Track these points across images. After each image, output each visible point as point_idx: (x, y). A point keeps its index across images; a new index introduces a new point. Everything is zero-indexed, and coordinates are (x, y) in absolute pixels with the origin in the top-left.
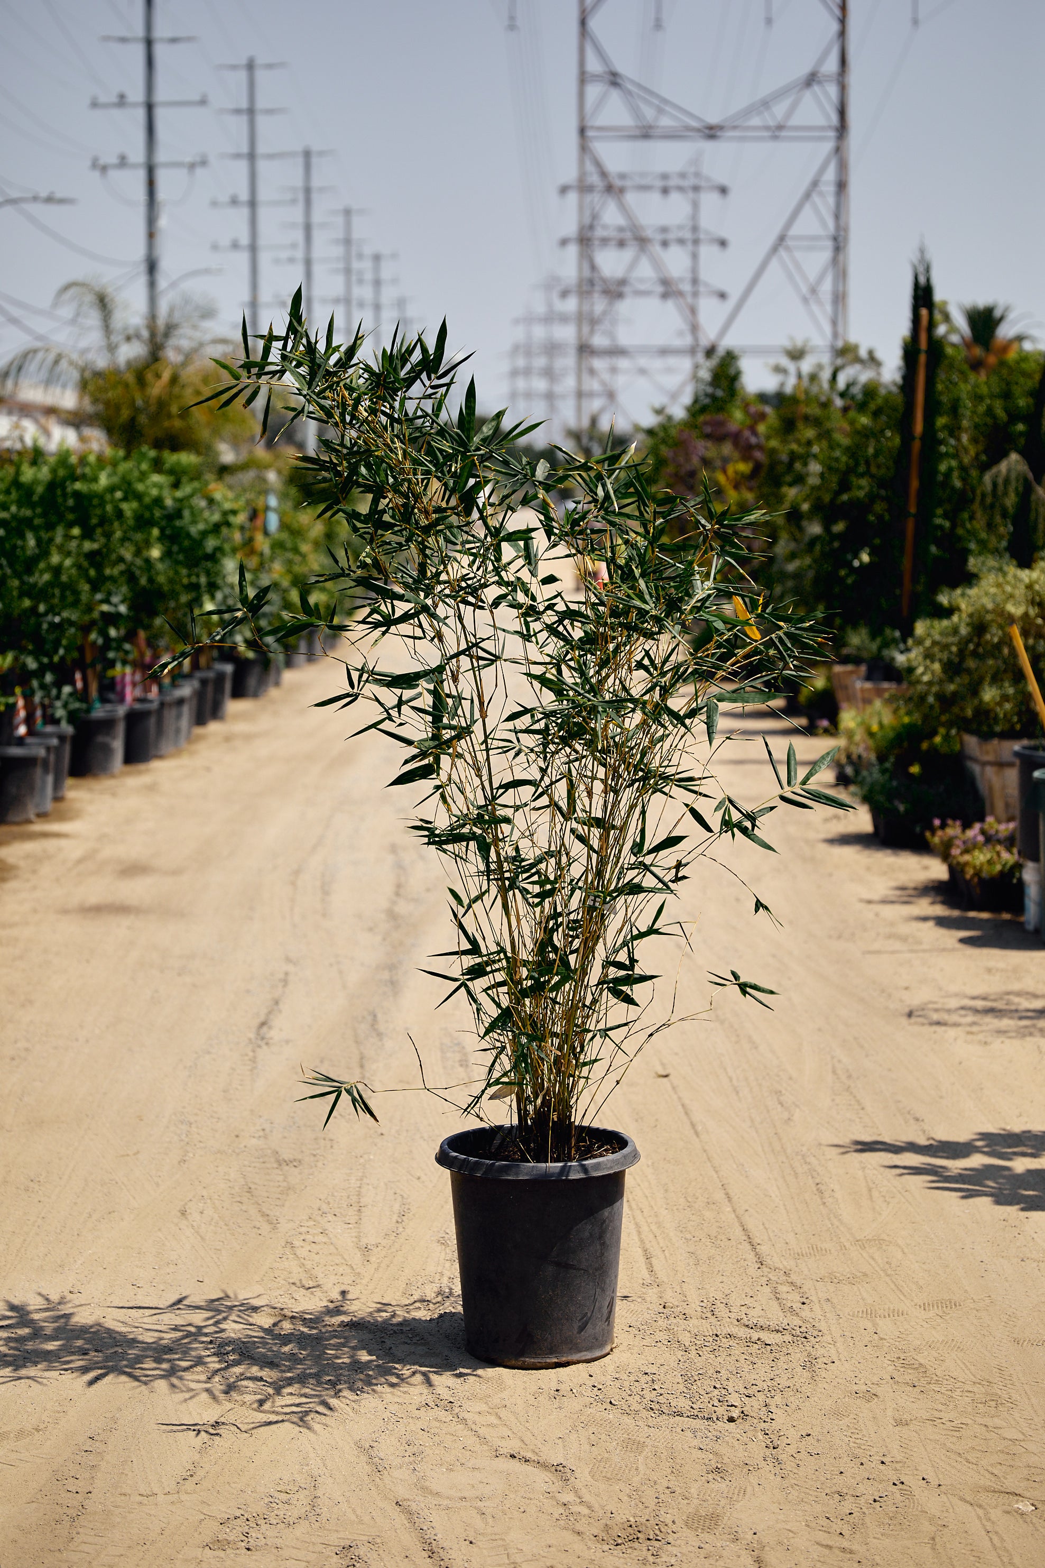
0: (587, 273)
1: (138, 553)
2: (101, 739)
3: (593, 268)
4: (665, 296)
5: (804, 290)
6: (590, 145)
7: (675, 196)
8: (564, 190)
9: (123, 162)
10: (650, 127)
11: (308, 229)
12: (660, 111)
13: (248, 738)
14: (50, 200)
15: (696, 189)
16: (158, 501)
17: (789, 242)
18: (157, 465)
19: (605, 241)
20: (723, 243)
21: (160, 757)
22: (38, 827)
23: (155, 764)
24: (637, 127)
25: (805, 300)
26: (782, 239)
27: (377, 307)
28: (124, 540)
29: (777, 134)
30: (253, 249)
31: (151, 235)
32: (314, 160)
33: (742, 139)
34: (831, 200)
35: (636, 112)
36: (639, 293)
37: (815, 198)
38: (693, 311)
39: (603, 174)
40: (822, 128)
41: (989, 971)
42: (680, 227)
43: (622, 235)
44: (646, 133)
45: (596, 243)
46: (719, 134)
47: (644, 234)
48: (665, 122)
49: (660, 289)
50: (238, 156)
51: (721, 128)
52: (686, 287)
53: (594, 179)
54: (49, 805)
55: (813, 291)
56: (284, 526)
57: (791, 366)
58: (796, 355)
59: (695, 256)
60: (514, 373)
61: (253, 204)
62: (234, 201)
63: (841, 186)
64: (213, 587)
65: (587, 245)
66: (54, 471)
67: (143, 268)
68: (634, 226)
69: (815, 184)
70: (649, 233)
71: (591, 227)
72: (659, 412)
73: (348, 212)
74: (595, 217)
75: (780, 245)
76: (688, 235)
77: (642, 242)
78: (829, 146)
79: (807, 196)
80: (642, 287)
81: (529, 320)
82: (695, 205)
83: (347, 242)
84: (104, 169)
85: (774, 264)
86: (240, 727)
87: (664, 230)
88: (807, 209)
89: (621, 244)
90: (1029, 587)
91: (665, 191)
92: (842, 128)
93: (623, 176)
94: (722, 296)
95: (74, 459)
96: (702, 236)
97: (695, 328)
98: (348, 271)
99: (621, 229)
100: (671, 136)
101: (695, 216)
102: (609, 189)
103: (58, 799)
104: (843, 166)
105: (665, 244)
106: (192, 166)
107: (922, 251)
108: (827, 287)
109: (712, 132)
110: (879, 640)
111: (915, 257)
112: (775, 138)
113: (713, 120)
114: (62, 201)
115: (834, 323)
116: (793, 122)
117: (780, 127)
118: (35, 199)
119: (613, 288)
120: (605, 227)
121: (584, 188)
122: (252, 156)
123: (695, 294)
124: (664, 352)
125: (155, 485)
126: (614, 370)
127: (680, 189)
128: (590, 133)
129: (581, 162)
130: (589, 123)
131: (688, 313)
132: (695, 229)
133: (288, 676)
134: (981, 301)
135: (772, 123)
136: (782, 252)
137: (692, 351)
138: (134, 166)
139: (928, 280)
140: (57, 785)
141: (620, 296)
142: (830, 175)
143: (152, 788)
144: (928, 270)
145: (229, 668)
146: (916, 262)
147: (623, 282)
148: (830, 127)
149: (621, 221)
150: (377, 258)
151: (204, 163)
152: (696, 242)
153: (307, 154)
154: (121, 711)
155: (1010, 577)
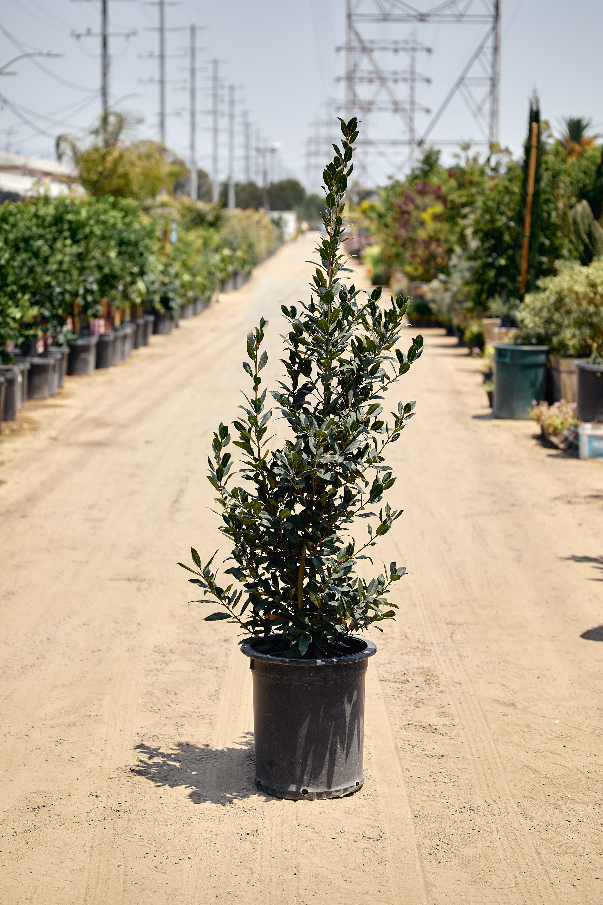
0: (352, 98)
1: (103, 254)
2: (83, 356)
3: (355, 95)
4: (396, 110)
5: (474, 108)
6: (354, 24)
7: (402, 54)
8: (338, 49)
9: (89, 32)
10: (388, 14)
11: (193, 71)
12: (394, 5)
13: (162, 357)
14: (49, 55)
15: (414, 49)
16: (114, 226)
17: (466, 81)
18: (114, 206)
19: (361, 79)
20: (428, 81)
21: (114, 365)
22: (50, 402)
23: (112, 370)
24: (380, 14)
25: (475, 115)
26: (461, 80)
27: (232, 116)
28: (96, 246)
29: (460, 19)
30: (162, 82)
31: (105, 74)
32: (198, 32)
33: (440, 22)
34: (490, 57)
35: (380, 6)
36: (381, 109)
37: (481, 56)
38: (411, 119)
39: (361, 41)
40: (485, 16)
41: (559, 479)
42: (404, 71)
43: (371, 76)
44: (385, 18)
45: (357, 80)
46: (427, 19)
47: (383, 75)
48: (397, 12)
49: (392, 107)
50: (153, 29)
51: (428, 15)
52: (408, 106)
53: (355, 44)
54: (56, 390)
55: (479, 109)
56: (180, 240)
57: (463, 154)
58: (466, 147)
59: (412, 88)
60: (309, 154)
61: (162, 57)
62: (151, 55)
63: (496, 49)
64: (142, 273)
65: (351, 82)
66: (56, 208)
67: (99, 93)
68: (378, 70)
69: (481, 48)
70: (387, 75)
71: (354, 71)
72: (390, 178)
73: (215, 62)
74: (356, 65)
75: (461, 83)
76: (409, 76)
77: (383, 80)
78: (489, 26)
79: (476, 55)
80: (382, 106)
81: (318, 124)
82: (413, 59)
83: (215, 78)
84: (78, 36)
85: (457, 94)
86: (157, 350)
87: (395, 73)
88: (476, 63)
89: (371, 81)
90: (587, 277)
91: (396, 51)
92: (497, 17)
93: (372, 42)
94: (428, 111)
95: (68, 201)
96: (417, 77)
97: (412, 130)
98: (215, 96)
99: (370, 72)
100: (398, 20)
101: (413, 66)
102: (364, 50)
103: (60, 386)
104: (497, 39)
105: (395, 81)
106: (128, 36)
107: (535, 92)
108: (487, 107)
109: (422, 18)
110: (508, 305)
111: (531, 95)
112: (459, 21)
113: (423, 11)
114: (56, 56)
115: (491, 127)
116: (469, 12)
117: (462, 15)
118: (40, 54)
119: (366, 106)
120: (362, 71)
121: (350, 49)
122: (162, 30)
123: (413, 110)
124: (394, 143)
125: (113, 217)
126: (366, 153)
127: (405, 49)
128: (354, 18)
129: (348, 34)
130: (353, 12)
131: (408, 120)
132: (413, 72)
133: (183, 323)
134: (576, 115)
135: (457, 13)
136: (462, 87)
137: (410, 143)
138: (95, 35)
139: (538, 108)
140: (60, 379)
141: (369, 110)
142: (490, 43)
143: (111, 382)
144: (537, 102)
145: (151, 318)
146: (531, 97)
147: (371, 103)
148: (490, 15)
149: (370, 68)
150: (232, 88)
151: (135, 33)
152: (413, 80)
153: (193, 29)
154: (94, 340)
155: (576, 271)
